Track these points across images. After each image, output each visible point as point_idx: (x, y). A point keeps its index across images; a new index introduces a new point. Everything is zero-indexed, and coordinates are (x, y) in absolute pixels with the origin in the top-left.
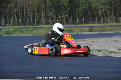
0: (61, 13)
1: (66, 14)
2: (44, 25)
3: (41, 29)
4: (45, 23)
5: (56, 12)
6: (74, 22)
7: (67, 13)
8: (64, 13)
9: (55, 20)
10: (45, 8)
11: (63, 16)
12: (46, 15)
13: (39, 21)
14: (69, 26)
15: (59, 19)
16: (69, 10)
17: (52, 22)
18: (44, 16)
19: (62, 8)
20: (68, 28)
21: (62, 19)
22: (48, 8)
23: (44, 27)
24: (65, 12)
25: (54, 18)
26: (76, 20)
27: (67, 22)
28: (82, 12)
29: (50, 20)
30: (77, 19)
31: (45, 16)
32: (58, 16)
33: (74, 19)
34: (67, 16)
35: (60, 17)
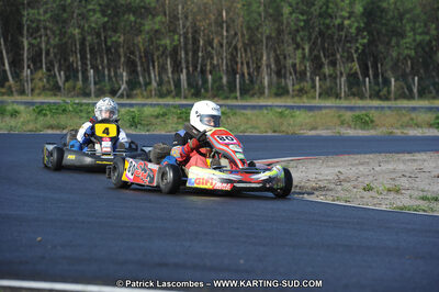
0: (334, 55)
1: (350, 59)
2: (270, 96)
3: (256, 112)
4: (274, 90)
5: (316, 52)
6: (380, 91)
7: (355, 56)
8: (341, 56)
9: (310, 82)
10: (273, 35)
11: (340, 67)
12: (277, 61)
13: (252, 81)
14: (360, 103)
15: (323, 78)
16: (364, 45)
17: (297, 87)
18: (268, 66)
19: (336, 37)
20: (357, 113)
21: (335, 78)
22: (287, 38)
23: (266, 106)
24: (348, 52)
25: (305, 74)
26: (387, 82)
27: (354, 90)
28: (413, 53)
29: (290, 82)
30: (393, 80)
31: (273, 66)
32: (321, 66)
33: (380, 80)
34: (356, 66)
35: (327, 70)
